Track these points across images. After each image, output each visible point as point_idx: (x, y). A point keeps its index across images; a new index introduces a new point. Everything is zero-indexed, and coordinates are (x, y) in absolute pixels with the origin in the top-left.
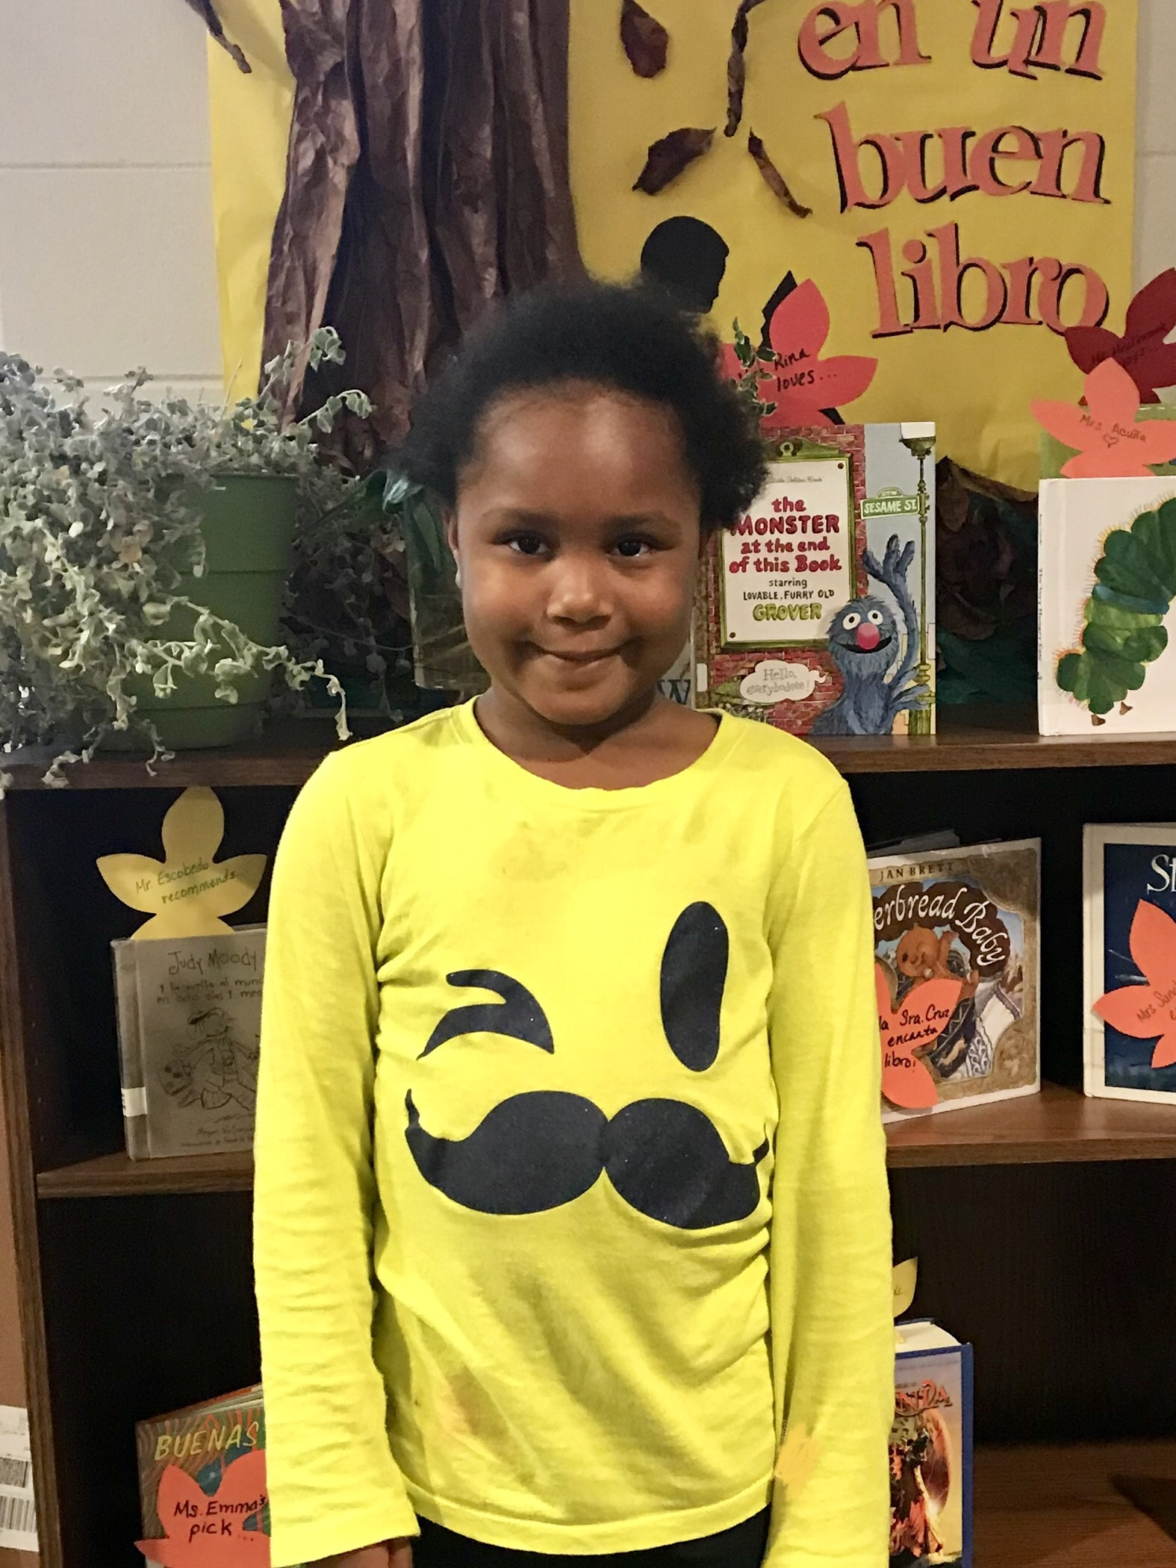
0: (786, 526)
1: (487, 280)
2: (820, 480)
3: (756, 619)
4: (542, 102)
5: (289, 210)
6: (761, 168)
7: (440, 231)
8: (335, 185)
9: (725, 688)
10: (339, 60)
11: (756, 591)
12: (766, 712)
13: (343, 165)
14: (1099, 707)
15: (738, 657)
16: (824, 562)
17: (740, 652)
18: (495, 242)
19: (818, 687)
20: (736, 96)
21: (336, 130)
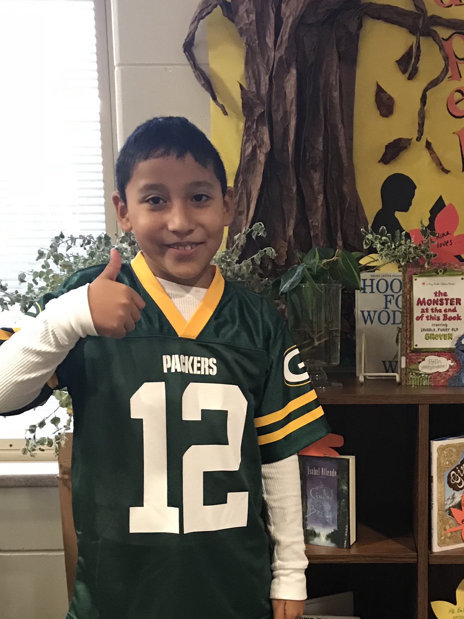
0: (439, 302)
1: (319, 199)
2: (454, 284)
3: (426, 339)
4: (344, 127)
5: (241, 170)
6: (430, 154)
7: (300, 179)
8: (260, 161)
9: (413, 367)
10: (263, 111)
11: (426, 328)
12: (430, 376)
13: (263, 153)
15: (418, 354)
16: (455, 317)
17: (418, 352)
18: (323, 184)
19: (451, 367)
20: (421, 125)
21: (261, 138)
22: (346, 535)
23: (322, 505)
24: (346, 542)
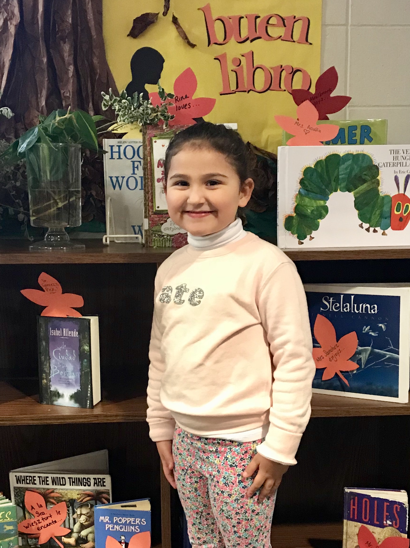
1: (69, 70)
4: (91, 1)
6: (177, 28)
7: (51, 51)
8: (11, 33)
12: (172, 238)
13: (13, 25)
14: (301, 237)
15: (160, 216)
17: (160, 214)
18: (72, 56)
20: (167, 1)
21: (11, 11)
22: (89, 395)
23: (65, 365)
24: (88, 401)
